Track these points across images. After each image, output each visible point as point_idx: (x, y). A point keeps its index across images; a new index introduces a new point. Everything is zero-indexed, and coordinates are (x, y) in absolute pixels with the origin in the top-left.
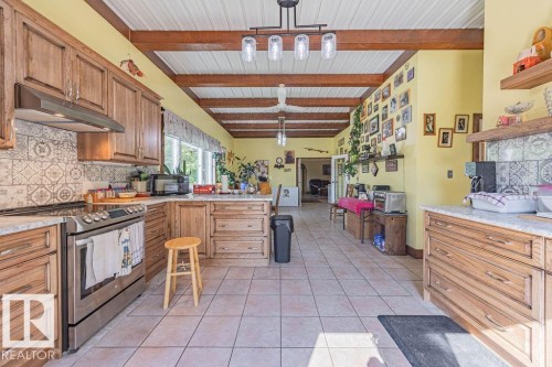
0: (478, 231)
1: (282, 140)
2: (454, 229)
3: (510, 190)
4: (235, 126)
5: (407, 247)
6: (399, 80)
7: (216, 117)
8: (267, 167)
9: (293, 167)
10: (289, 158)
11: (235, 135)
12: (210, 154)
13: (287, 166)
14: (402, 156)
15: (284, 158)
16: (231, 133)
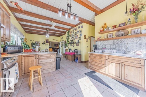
0: (98, 55)
1: (47, 36)
2: (94, 56)
3: (99, 49)
4: (28, 29)
5: (82, 61)
6: (79, 27)
7: (22, 25)
8: (40, 44)
9: (48, 44)
10: (47, 41)
11: (27, 32)
12: (19, 38)
13: (46, 44)
14: (80, 43)
15: (45, 41)
16: (26, 31)
